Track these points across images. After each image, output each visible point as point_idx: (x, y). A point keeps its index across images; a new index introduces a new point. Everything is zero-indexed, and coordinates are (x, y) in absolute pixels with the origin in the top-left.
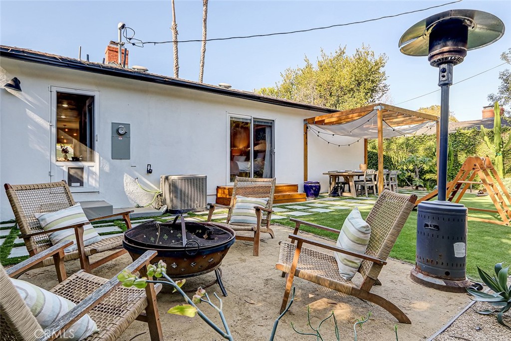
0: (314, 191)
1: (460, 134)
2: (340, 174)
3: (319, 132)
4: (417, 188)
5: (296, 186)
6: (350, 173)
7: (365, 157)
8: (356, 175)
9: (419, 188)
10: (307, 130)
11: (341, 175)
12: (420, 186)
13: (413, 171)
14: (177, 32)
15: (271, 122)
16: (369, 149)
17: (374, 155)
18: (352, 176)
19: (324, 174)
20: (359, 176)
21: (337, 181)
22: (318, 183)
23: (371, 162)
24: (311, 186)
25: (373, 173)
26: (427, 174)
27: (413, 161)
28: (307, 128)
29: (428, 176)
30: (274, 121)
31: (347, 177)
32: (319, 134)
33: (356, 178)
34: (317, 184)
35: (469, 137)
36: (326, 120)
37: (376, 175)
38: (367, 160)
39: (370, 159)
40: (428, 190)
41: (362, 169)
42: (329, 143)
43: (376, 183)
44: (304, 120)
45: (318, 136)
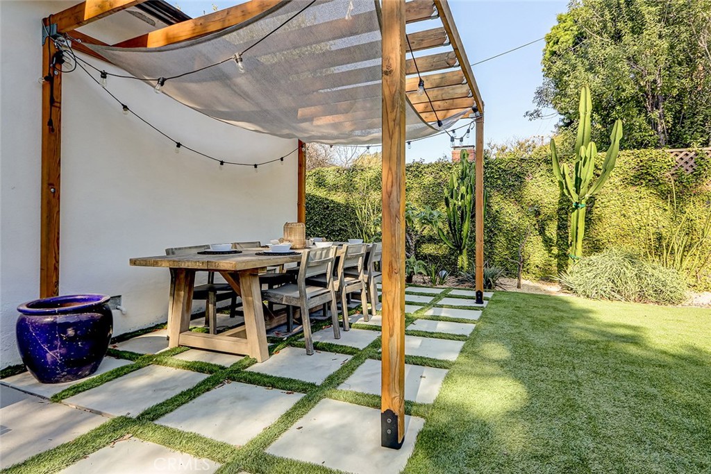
3: (104, 75)
4: (410, 280)
7: (299, 205)
10: (56, 68)
12: (419, 274)
16: (310, 189)
18: (253, 272)
22: (102, 306)
23: (312, 219)
26: (424, 246)
28: (59, 57)
29: (429, 249)
35: (504, 171)
36: (150, 34)
37: (338, 259)
38: (304, 212)
39: (309, 213)
40: (433, 282)
41: (293, 238)
42: (179, 145)
43: (337, 283)
44: (44, 20)
45: (125, 107)
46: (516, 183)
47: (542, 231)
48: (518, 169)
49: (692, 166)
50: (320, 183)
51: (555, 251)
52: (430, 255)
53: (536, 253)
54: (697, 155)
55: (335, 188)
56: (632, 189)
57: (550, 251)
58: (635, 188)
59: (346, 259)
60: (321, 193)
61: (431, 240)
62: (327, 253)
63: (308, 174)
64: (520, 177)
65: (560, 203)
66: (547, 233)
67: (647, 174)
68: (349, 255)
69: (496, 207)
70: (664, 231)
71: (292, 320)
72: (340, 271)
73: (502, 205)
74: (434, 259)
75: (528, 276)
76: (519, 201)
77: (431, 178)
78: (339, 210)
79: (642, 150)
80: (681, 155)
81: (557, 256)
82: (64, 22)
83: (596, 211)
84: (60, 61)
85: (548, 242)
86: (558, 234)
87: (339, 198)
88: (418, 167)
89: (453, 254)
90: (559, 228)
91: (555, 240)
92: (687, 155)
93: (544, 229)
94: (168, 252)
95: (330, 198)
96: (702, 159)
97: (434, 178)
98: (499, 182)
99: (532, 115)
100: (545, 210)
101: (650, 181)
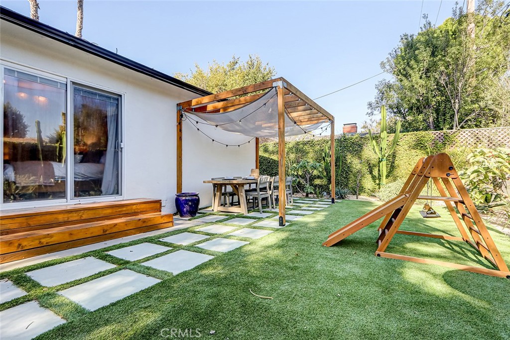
0: (190, 206)
1: (345, 139)
2: (227, 182)
3: (197, 122)
4: (307, 196)
5: (159, 202)
6: (239, 181)
7: (256, 161)
8: (248, 183)
9: (310, 195)
10: (181, 120)
11: (228, 184)
12: (311, 193)
13: (303, 177)
14: (37, 5)
15: (116, 97)
16: (261, 153)
17: (264, 160)
18: (242, 185)
19: (204, 182)
20: (250, 184)
21: (223, 191)
22: (196, 195)
23: (262, 168)
24: (186, 200)
25: (268, 180)
26: (315, 180)
27: (305, 166)
28: (182, 116)
29: (317, 182)
30: (121, 96)
31: (235, 187)
32: (199, 126)
33: (247, 187)
34: (195, 197)
35: (353, 143)
36: (208, 105)
37: (271, 182)
38: (259, 164)
39: (261, 165)
40: (318, 197)
41: (254, 175)
42: (213, 140)
43: (271, 192)
44: (177, 104)
45: (198, 129)
46: (359, 149)
47: (371, 172)
48: (360, 142)
49: (442, 139)
50: (266, 150)
51: (377, 182)
52: (318, 185)
53: (368, 183)
54: (444, 134)
55: (273, 152)
56: (413, 151)
57: (375, 182)
58: (415, 151)
59: (274, 182)
60: (266, 155)
61: (319, 177)
62: (267, 180)
63: (260, 146)
64: (361, 146)
66: (373, 173)
67: (421, 143)
68: (275, 181)
69: (349, 161)
71: (255, 206)
72: (272, 187)
73: (352, 160)
74: (320, 186)
75: (365, 194)
76: (360, 158)
77: (318, 147)
78: (275, 163)
79: (418, 132)
80: (437, 134)
81: (379, 184)
82: (185, 105)
83: (396, 162)
84: (182, 117)
85: (374, 178)
87: (275, 157)
88: (312, 142)
91: (377, 176)
92: (440, 134)
93: (372, 171)
94: (212, 179)
95: (271, 158)
96: (447, 136)
97: (320, 147)
99: (369, 114)
100: (372, 162)
101: (422, 147)
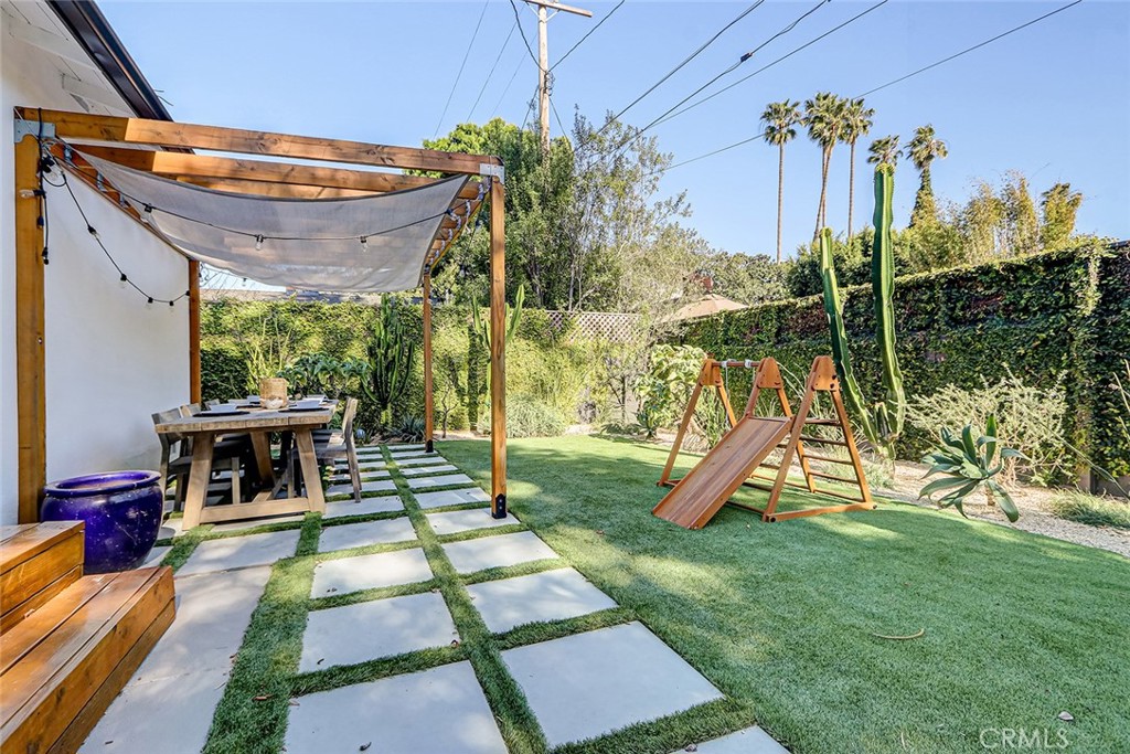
28: (46, 166)
45: (93, 231)
47: (455, 381)
51: (467, 400)
54: (563, 317)
56: (523, 342)
58: (526, 342)
64: (435, 327)
65: (470, 353)
66: (459, 382)
70: (544, 378)
80: (554, 316)
81: (469, 405)
85: (460, 392)
86: (469, 384)
89: (366, 410)
90: (470, 377)
91: (467, 389)
92: (557, 316)
93: (457, 379)
98: (415, 331)
100: (457, 360)
101: (535, 335)
